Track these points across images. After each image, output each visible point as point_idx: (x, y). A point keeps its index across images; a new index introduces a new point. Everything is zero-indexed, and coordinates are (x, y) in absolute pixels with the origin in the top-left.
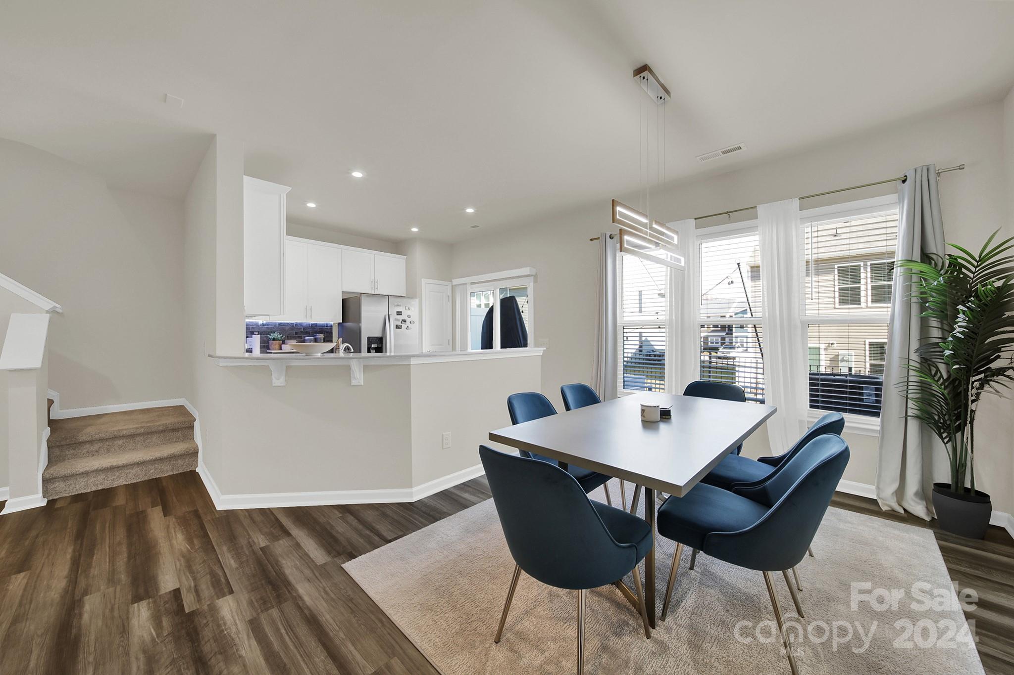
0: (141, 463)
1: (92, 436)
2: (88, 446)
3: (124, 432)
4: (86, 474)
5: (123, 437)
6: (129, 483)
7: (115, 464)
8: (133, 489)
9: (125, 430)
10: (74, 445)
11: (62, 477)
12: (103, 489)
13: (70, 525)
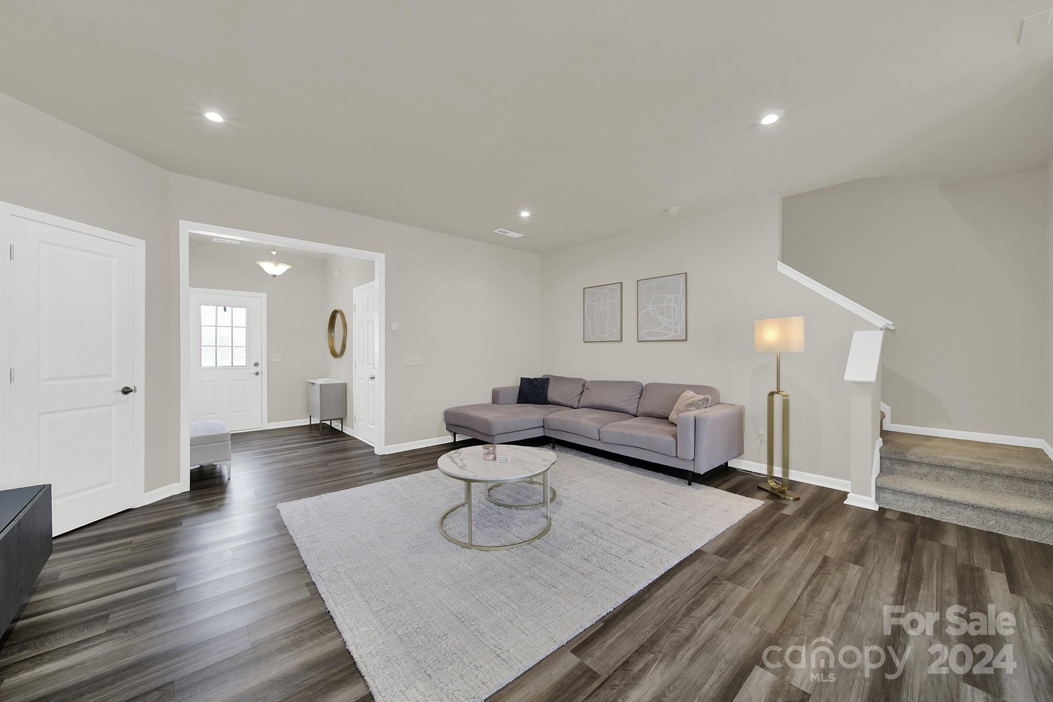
0: (978, 507)
1: (920, 458)
2: (916, 467)
3: (957, 464)
4: (914, 495)
5: (954, 468)
6: (962, 524)
7: (944, 496)
8: (966, 533)
9: (958, 461)
10: (903, 462)
11: (891, 490)
12: (931, 519)
13: (897, 542)
